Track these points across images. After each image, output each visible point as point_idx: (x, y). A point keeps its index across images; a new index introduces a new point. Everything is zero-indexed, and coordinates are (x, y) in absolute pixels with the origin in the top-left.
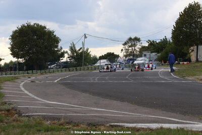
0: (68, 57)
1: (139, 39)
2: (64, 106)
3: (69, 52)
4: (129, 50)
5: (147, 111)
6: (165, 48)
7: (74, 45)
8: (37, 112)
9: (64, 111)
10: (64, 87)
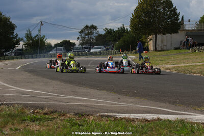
0: (24, 45)
1: (96, 27)
2: (41, 94)
3: (25, 39)
4: (85, 38)
5: (131, 100)
6: (122, 36)
7: (30, 32)
8: (15, 100)
9: (44, 100)
10: (29, 74)
